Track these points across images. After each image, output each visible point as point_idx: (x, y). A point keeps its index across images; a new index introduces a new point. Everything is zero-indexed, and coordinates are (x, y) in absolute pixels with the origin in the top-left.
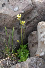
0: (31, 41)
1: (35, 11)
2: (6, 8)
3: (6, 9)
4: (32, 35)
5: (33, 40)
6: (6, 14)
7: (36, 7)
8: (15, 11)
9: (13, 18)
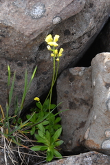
0: (67, 92)
1: (88, 15)
2: (8, 6)
3: (7, 8)
4: (72, 78)
5: (75, 91)
6: (9, 24)
7: (91, 5)
8: (33, 18)
9: (29, 37)
